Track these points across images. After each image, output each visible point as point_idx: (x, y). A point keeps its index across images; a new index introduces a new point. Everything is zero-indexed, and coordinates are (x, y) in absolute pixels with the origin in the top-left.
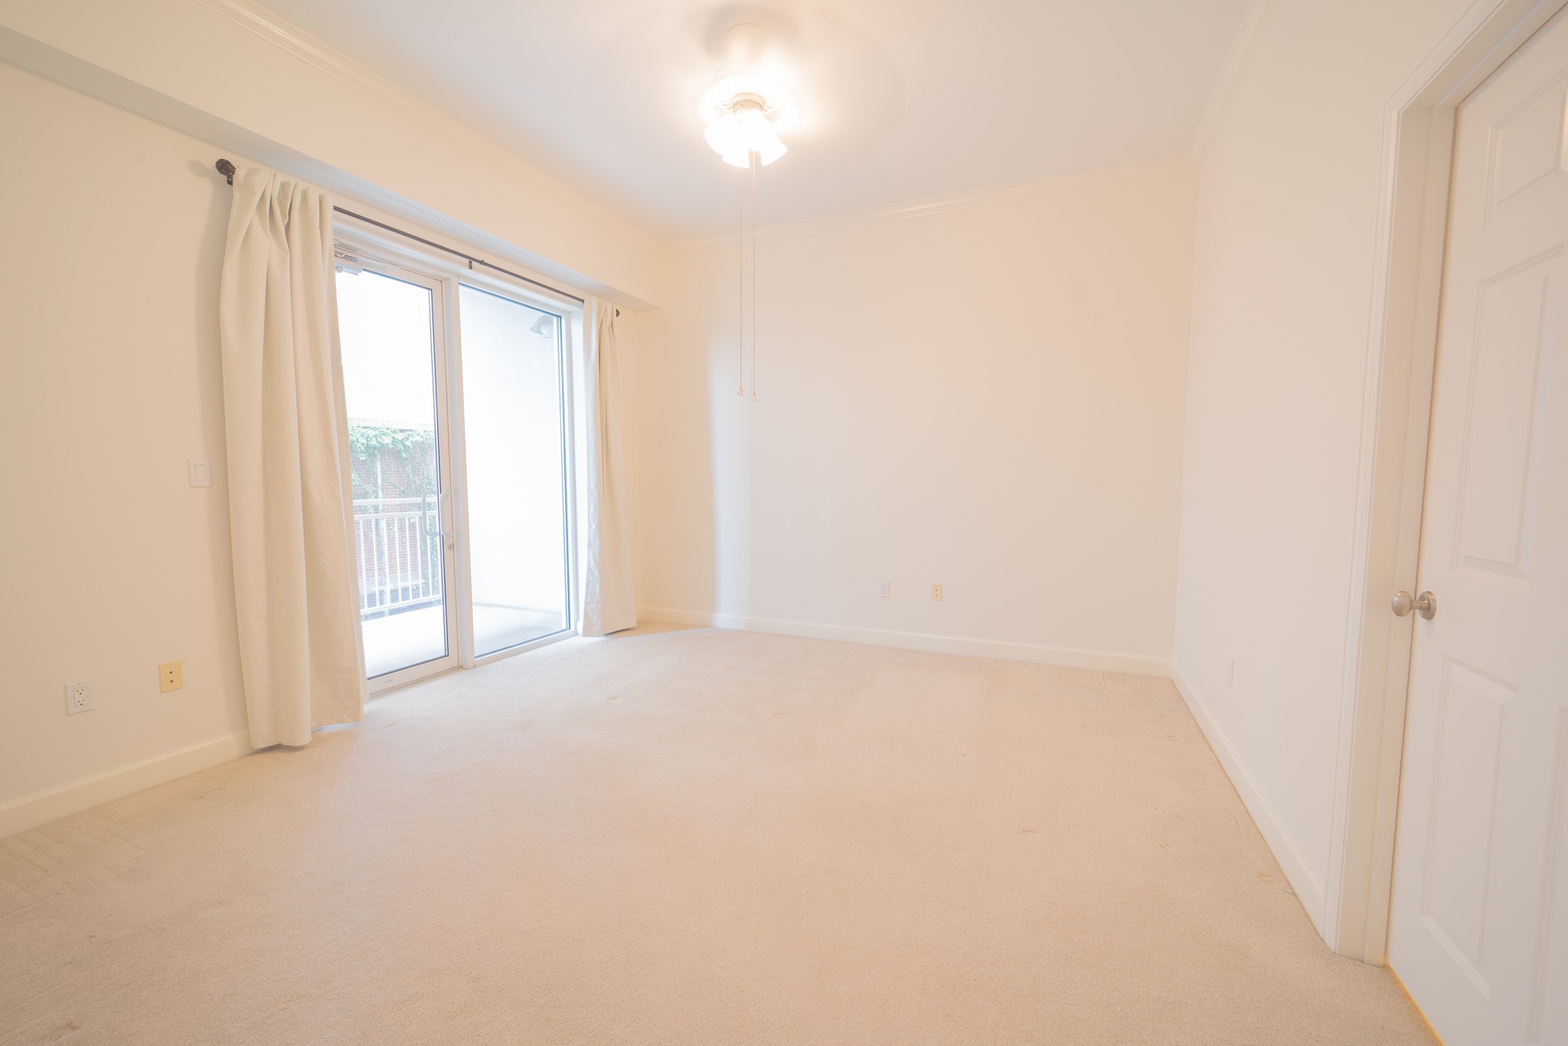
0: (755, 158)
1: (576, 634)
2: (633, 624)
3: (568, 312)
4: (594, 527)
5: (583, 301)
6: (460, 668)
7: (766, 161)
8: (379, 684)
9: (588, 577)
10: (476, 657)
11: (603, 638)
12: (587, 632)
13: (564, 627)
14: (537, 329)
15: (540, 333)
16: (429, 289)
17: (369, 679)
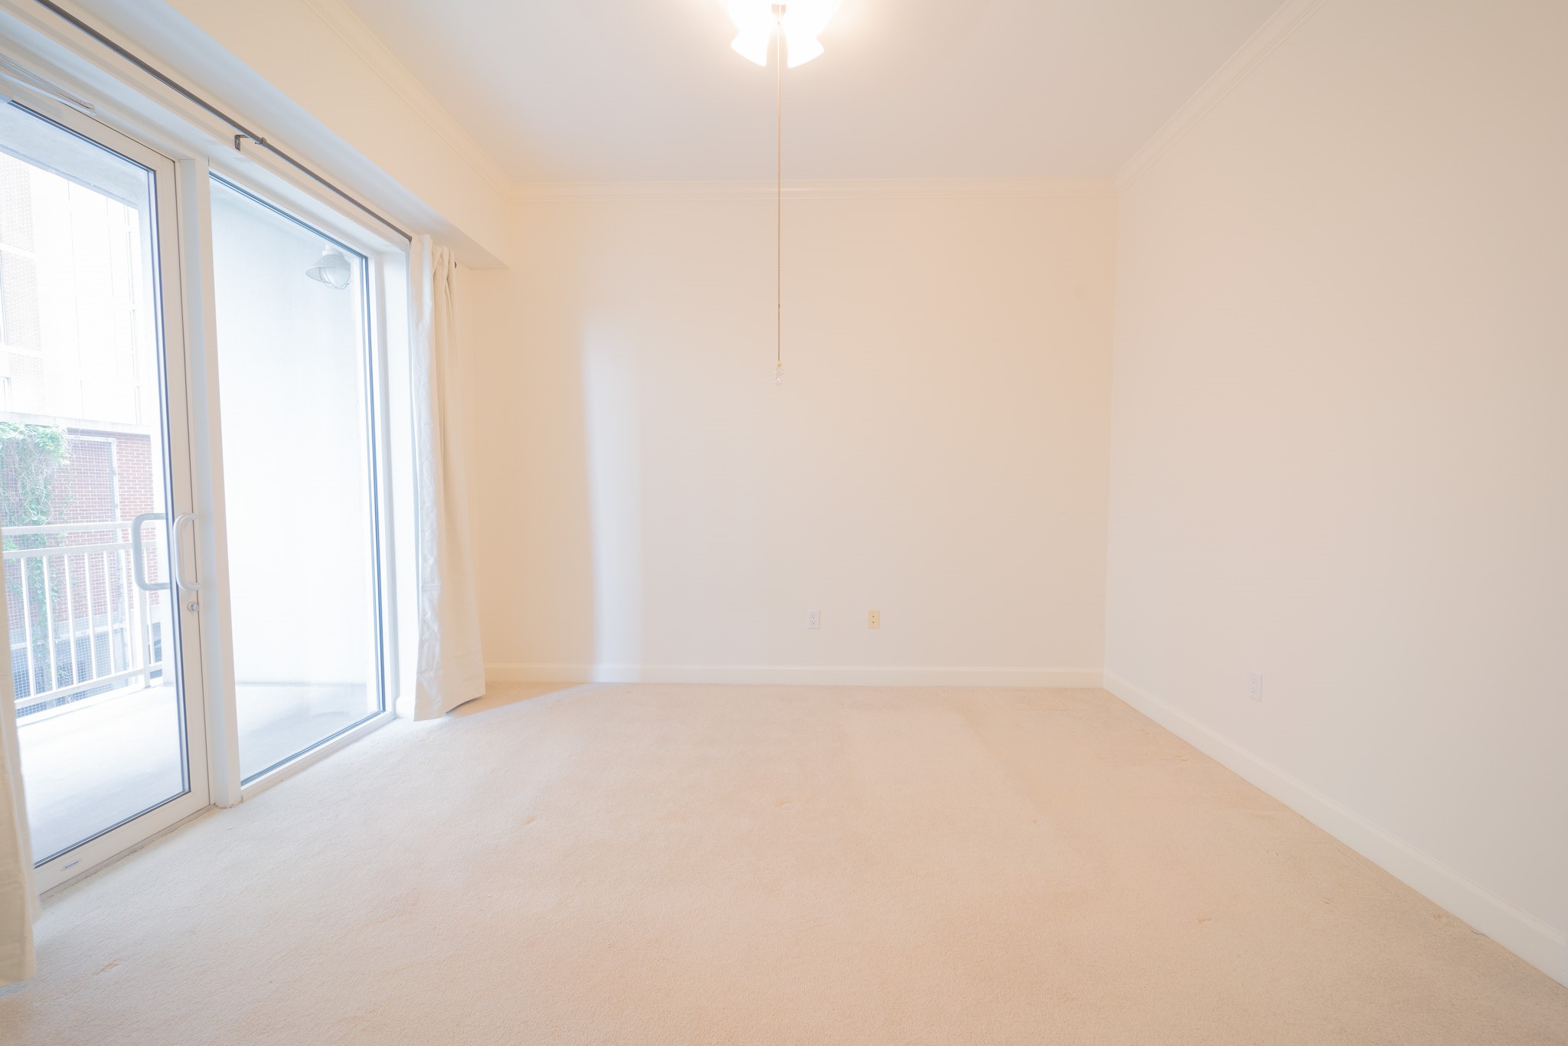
0: (777, 51)
1: (395, 717)
2: (481, 691)
3: (380, 254)
4: (431, 561)
5: (410, 239)
6: (211, 808)
7: (794, 61)
8: (55, 873)
9: (422, 634)
10: (244, 782)
11: (444, 719)
12: (421, 713)
13: (373, 706)
14: (317, 273)
15: (321, 279)
16: (148, 169)
17: (39, 865)
